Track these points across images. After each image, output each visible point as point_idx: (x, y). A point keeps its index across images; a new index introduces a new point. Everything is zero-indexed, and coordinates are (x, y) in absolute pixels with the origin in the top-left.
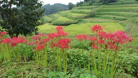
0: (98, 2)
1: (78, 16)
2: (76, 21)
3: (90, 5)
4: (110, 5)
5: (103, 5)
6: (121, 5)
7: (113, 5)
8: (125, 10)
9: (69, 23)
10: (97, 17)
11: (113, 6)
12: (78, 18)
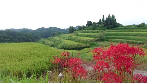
0: (102, 27)
1: (89, 39)
2: (88, 45)
3: (94, 30)
4: (114, 29)
5: (107, 30)
6: (123, 30)
7: (116, 29)
8: (133, 35)
9: (80, 47)
10: (107, 40)
11: (118, 30)
12: (89, 42)
